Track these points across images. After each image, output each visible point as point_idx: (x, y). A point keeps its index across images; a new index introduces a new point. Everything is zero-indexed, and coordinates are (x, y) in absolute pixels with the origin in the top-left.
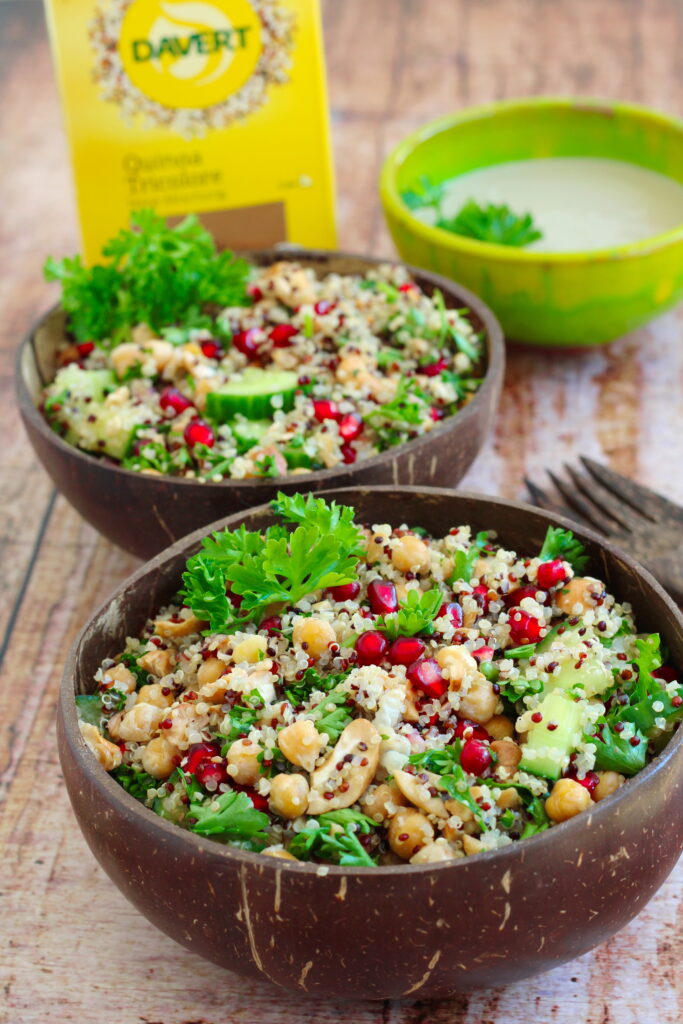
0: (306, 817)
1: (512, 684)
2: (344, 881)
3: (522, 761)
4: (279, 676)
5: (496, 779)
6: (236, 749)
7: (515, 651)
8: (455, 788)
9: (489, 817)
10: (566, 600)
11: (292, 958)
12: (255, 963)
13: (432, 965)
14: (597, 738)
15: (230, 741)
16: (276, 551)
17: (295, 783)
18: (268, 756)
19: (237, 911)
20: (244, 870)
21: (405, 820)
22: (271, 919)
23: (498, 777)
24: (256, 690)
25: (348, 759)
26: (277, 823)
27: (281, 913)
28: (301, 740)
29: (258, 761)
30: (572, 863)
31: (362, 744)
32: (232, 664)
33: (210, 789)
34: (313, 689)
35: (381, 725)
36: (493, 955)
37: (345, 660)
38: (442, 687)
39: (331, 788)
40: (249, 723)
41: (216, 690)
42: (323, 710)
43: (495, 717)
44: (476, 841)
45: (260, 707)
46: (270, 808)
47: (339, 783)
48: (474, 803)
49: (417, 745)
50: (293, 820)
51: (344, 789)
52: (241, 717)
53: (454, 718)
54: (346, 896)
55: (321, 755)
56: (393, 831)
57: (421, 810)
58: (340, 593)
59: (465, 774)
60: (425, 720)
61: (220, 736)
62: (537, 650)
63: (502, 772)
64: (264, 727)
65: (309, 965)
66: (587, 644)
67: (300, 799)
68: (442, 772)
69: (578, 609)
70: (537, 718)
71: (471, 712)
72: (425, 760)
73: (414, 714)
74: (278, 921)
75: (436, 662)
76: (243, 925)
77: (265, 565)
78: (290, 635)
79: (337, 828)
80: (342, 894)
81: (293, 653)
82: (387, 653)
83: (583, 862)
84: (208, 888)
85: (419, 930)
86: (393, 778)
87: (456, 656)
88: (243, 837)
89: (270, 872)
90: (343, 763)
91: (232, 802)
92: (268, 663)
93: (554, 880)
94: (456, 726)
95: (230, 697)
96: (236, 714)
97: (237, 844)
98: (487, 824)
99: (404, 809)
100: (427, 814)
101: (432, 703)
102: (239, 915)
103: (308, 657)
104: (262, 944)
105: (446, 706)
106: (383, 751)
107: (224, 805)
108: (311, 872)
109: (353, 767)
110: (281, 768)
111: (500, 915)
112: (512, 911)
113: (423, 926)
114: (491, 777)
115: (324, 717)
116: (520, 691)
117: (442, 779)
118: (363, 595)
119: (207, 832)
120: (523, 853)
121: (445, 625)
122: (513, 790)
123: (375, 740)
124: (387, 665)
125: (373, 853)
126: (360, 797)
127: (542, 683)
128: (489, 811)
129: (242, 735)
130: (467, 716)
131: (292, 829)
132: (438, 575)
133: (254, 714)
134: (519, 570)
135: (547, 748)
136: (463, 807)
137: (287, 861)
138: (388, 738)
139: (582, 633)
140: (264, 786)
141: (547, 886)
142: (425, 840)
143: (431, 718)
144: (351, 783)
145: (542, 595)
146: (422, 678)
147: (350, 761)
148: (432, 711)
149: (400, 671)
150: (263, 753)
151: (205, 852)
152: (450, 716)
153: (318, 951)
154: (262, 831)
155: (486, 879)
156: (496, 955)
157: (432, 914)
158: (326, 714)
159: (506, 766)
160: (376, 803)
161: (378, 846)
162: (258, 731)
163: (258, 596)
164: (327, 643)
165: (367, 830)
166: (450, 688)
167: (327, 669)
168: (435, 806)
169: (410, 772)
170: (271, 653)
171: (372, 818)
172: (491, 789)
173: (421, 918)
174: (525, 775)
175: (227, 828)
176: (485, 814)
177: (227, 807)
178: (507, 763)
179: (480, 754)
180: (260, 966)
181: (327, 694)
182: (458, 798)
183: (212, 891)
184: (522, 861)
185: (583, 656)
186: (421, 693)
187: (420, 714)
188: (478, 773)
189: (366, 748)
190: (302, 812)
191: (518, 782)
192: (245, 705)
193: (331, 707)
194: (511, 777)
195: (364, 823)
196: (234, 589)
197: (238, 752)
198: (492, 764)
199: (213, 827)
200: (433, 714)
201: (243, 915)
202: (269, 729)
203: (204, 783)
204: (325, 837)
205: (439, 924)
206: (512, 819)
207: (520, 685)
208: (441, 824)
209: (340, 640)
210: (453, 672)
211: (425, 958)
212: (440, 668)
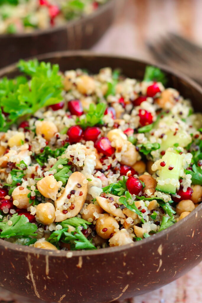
0: (56, 223)
1: (145, 146)
2: (80, 259)
3: (157, 185)
4: (32, 152)
5: (146, 196)
6: (16, 192)
7: (143, 129)
8: (127, 203)
9: (145, 216)
10: (162, 101)
11: (55, 294)
12: (36, 296)
13: (124, 291)
14: (190, 170)
15: (12, 187)
16: (24, 90)
17: (48, 207)
18: (33, 194)
19: (27, 275)
20: (29, 257)
21: (104, 220)
22: (44, 278)
23: (147, 195)
24: (23, 161)
25: (73, 192)
26: (40, 227)
27: (49, 275)
28: (49, 186)
29: (28, 198)
30: (190, 236)
31: (78, 184)
32: (8, 148)
33: (5, 213)
34: (49, 157)
35: (87, 174)
36: (153, 283)
37: (63, 141)
38: (112, 151)
39: (66, 208)
40: (21, 177)
41: (2, 162)
42: (57, 168)
43: (137, 162)
44: (141, 228)
45: (25, 169)
46: (36, 220)
47: (70, 205)
48: (138, 210)
49: (105, 182)
50: (48, 225)
51: (72, 208)
52: (16, 174)
53: (119, 165)
54: (83, 265)
55: (59, 191)
56: (98, 226)
57: (111, 215)
58: (55, 107)
59: (130, 195)
60: (105, 168)
61: (7, 185)
62: (153, 127)
63: (149, 192)
64: (28, 179)
65: (64, 296)
66: (178, 123)
67: (52, 215)
68: (119, 194)
69: (168, 105)
70: (163, 164)
71: (126, 161)
72: (110, 190)
73: (100, 165)
74: (48, 279)
75: (108, 139)
76: (30, 281)
77: (19, 98)
78: (34, 130)
79: (72, 229)
80: (80, 265)
81: (37, 139)
82: (83, 136)
83: (194, 235)
84: (11, 266)
85: (118, 277)
86: (96, 200)
87: (117, 135)
88: (25, 237)
89: (43, 257)
90: (71, 195)
91: (18, 220)
92: (26, 146)
93: (182, 245)
94: (120, 169)
95: (10, 165)
96: (14, 173)
97: (22, 240)
98: (144, 219)
99: (103, 215)
100: (114, 217)
101: (107, 158)
102: (28, 277)
103: (45, 140)
104: (39, 288)
105: (115, 160)
106: (89, 187)
107: (14, 222)
108: (64, 255)
109: (75, 196)
110: (40, 200)
111: (157, 265)
112: (163, 263)
113: (121, 275)
114: (143, 195)
115: (58, 172)
116: (149, 149)
117: (120, 198)
118: (66, 107)
119: (8, 237)
120: (167, 235)
121: (108, 119)
122: (155, 201)
123: (85, 182)
124: (83, 141)
125: (89, 237)
126: (80, 211)
127: (159, 145)
128: (145, 213)
129: (19, 184)
130: (125, 163)
131: (48, 229)
132: (100, 94)
133: (22, 172)
134: (138, 88)
135: (169, 179)
136: (132, 213)
137: (51, 251)
138: (91, 180)
139: (173, 117)
140: (33, 210)
141: (179, 249)
142: (115, 230)
143: (108, 166)
144: (75, 204)
145: (150, 100)
146: (102, 147)
147: (74, 194)
148: (108, 162)
149: (90, 144)
150: (30, 194)
151: (8, 249)
152: (117, 164)
153: (68, 290)
154: (35, 233)
155: (150, 250)
156: (154, 282)
157: (125, 270)
158: (59, 170)
159: (149, 188)
160: (88, 213)
161: (91, 233)
162: (26, 182)
163: (17, 112)
164: (53, 133)
165: (86, 227)
166: (117, 151)
167: (55, 145)
168: (118, 212)
169: (104, 197)
170: (27, 140)
171: (87, 221)
172: (144, 201)
173: (120, 272)
174: (160, 193)
175: (17, 234)
176: (143, 215)
177: (16, 223)
178: (149, 187)
179: (137, 185)
180: (39, 296)
181: (57, 160)
182: (130, 208)
183: (13, 267)
184: (167, 239)
185: (177, 129)
186: (102, 154)
187: (103, 165)
188: (137, 194)
189: (81, 186)
190: (53, 221)
191: (157, 196)
192: (17, 168)
193: (61, 166)
194: (153, 194)
195: (84, 224)
196: (5, 110)
197: (18, 194)
198: (143, 189)
199: (10, 234)
200: (109, 165)
201: (30, 277)
202: (31, 179)
203: (2, 210)
204: (66, 234)
205: (128, 273)
206: (156, 215)
207: (149, 146)
208: (122, 222)
209: (59, 131)
210: (117, 143)
211: (121, 288)
212: (110, 142)
